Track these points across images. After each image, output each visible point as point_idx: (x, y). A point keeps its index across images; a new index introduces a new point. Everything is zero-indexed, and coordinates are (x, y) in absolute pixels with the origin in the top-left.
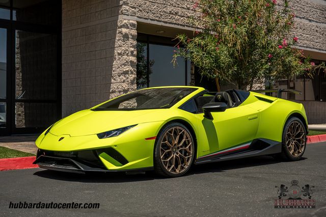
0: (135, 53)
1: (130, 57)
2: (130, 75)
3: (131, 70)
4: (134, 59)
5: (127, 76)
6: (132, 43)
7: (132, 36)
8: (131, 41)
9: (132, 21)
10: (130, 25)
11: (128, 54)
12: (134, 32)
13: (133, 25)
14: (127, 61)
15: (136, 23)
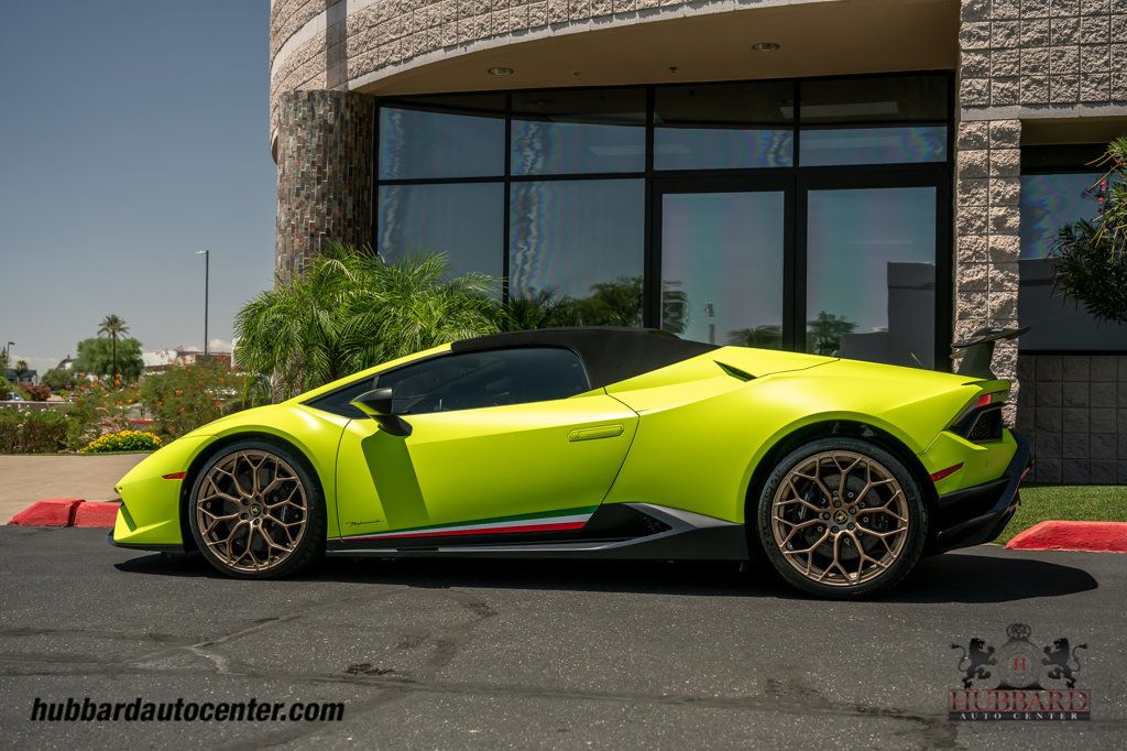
0: (1014, 221)
1: (992, 238)
2: (991, 295)
3: (993, 279)
4: (1008, 243)
5: (978, 297)
6: (998, 194)
7: (998, 168)
8: (996, 186)
9: (998, 124)
10: (994, 138)
11: (980, 228)
12: (1009, 156)
13: (1004, 135)
14: (975, 252)
15: (1017, 126)
